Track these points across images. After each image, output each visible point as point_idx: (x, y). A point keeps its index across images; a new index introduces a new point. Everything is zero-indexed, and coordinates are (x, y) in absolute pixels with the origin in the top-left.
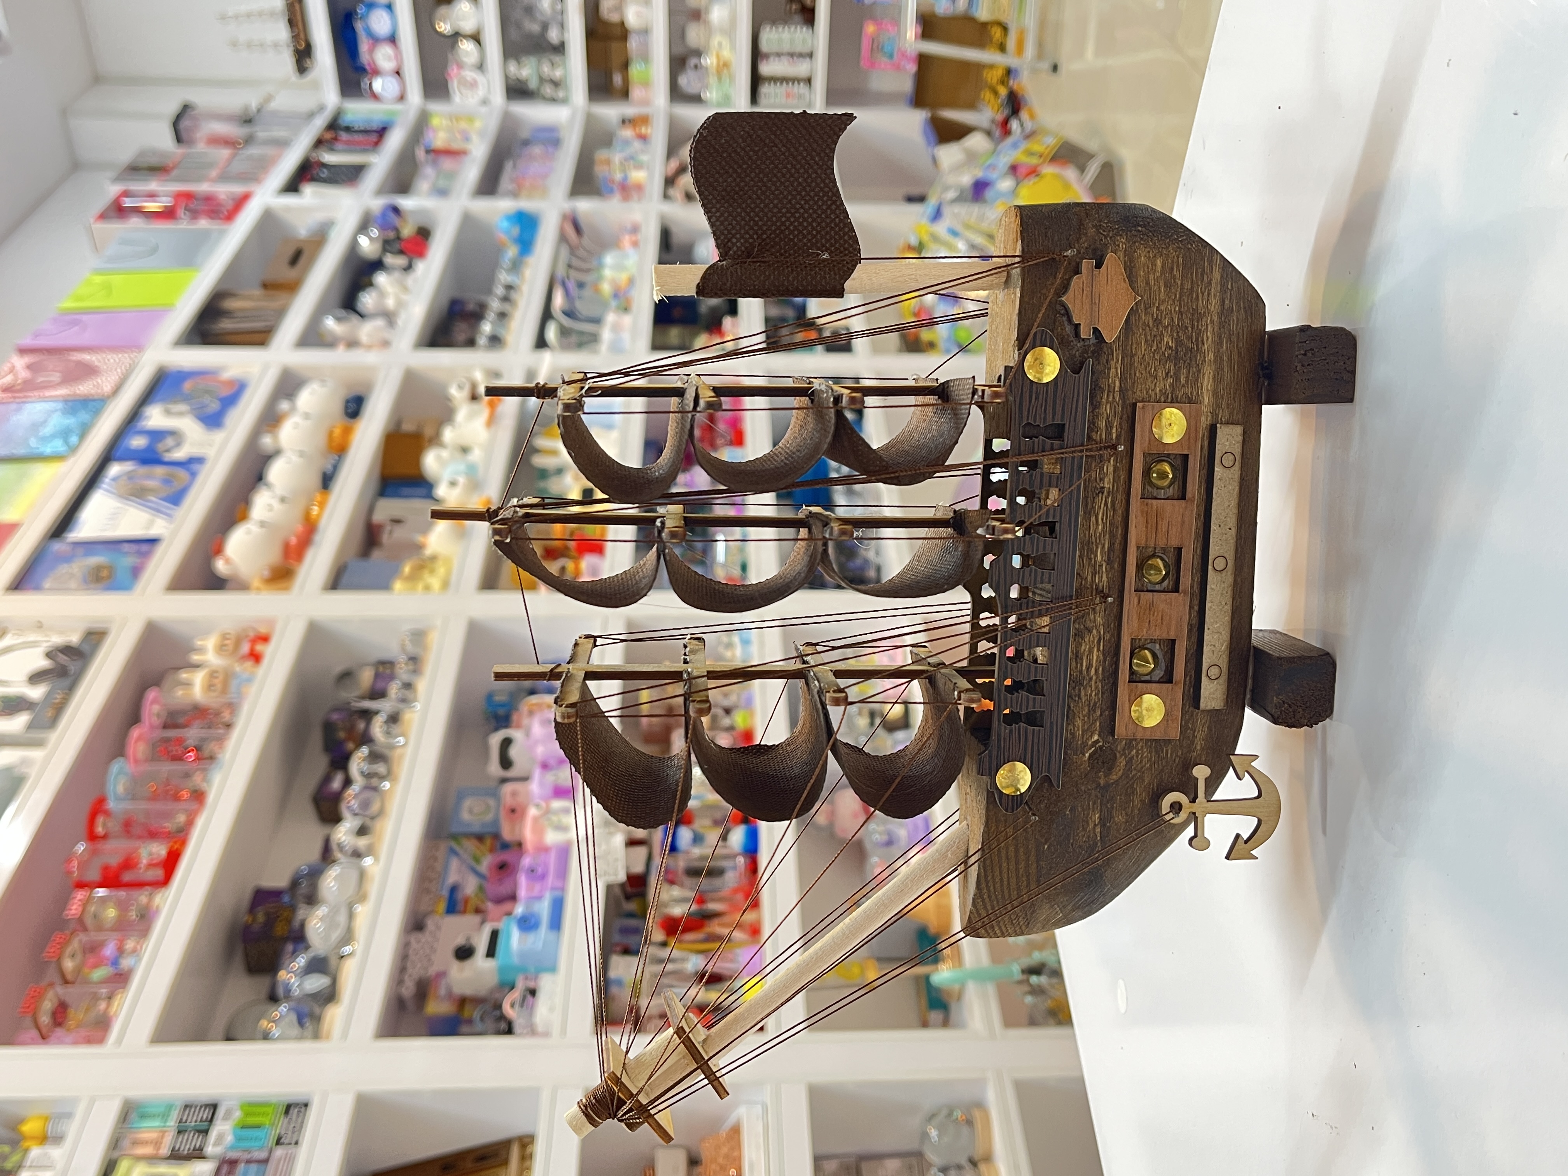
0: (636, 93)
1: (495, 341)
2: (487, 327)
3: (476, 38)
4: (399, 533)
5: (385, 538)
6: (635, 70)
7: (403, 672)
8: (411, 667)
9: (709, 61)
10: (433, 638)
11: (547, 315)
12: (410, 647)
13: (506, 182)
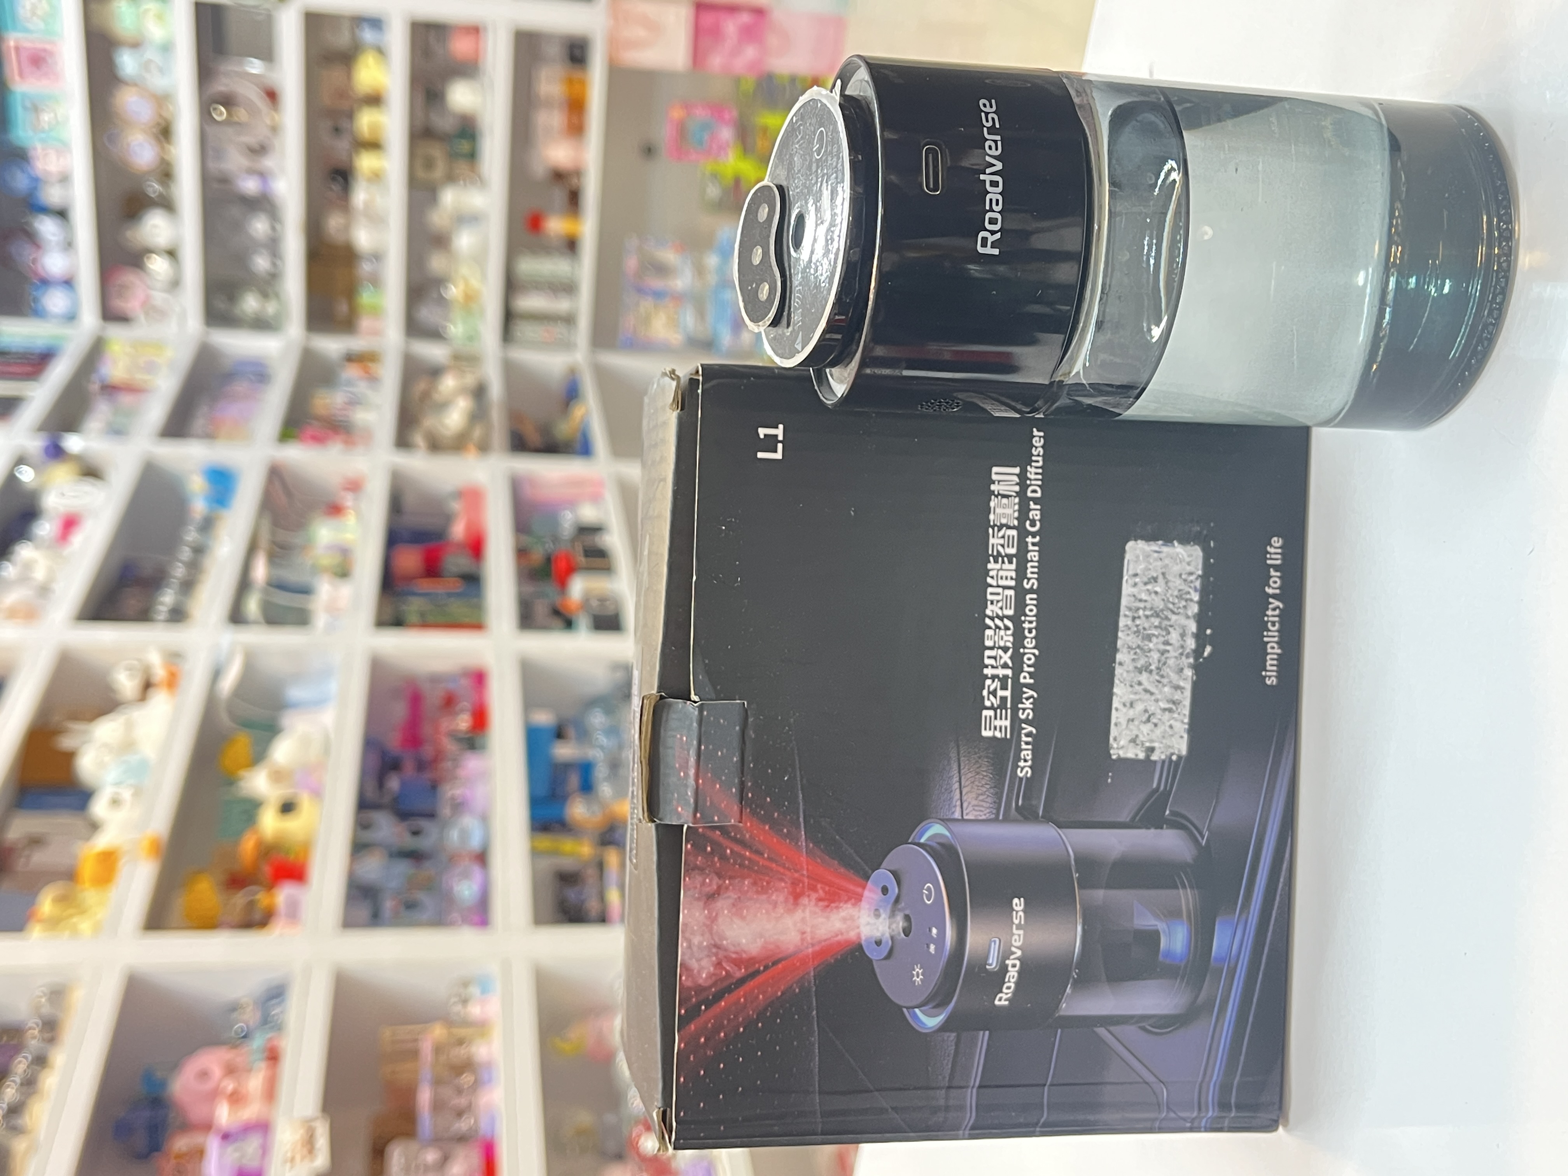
0: (365, 323)
1: (178, 615)
2: (167, 598)
3: (172, 254)
4: (39, 858)
5: (20, 864)
6: (366, 298)
7: (33, 1042)
8: (47, 1035)
9: (454, 292)
10: (78, 997)
11: (244, 585)
12: (46, 1010)
13: (199, 423)
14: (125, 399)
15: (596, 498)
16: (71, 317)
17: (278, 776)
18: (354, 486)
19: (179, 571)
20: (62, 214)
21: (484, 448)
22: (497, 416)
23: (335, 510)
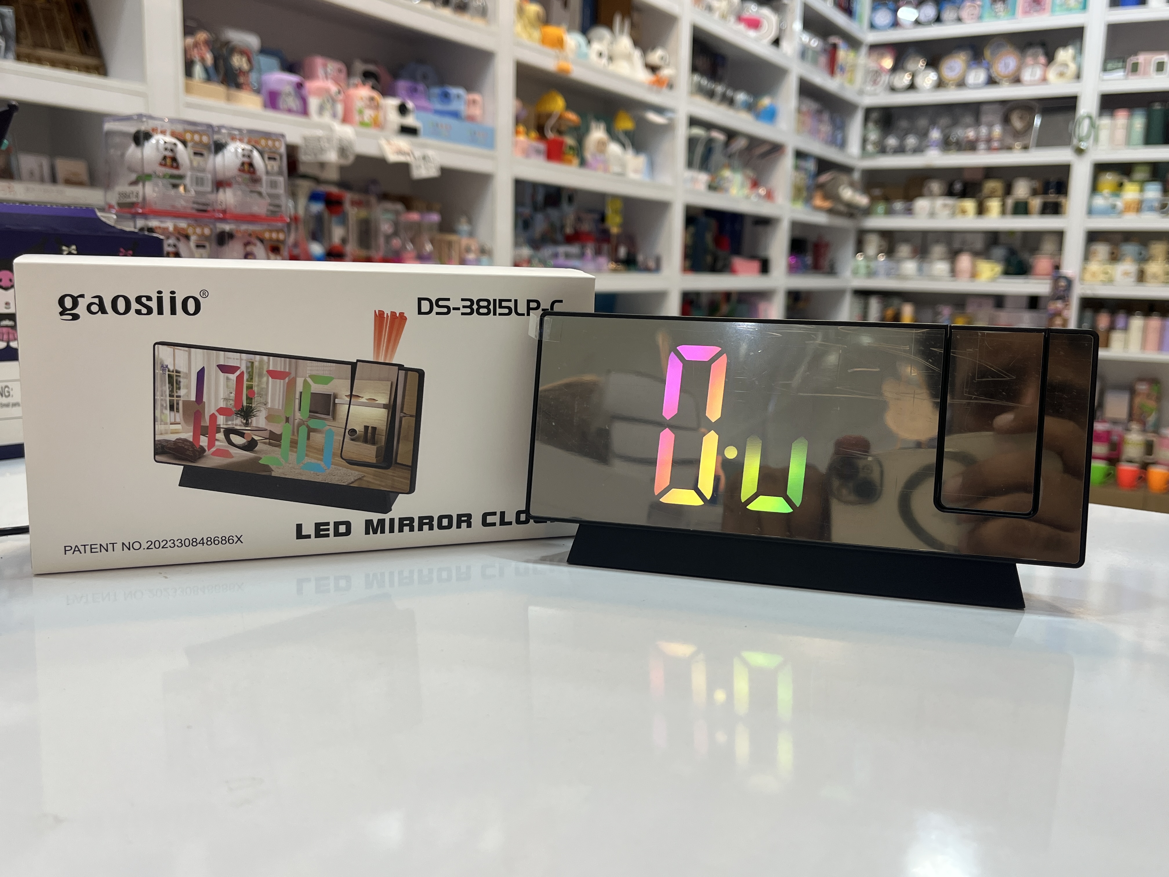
1: (697, 89)
2: (705, 83)
8: (459, 5)
10: (481, 23)
12: (474, 4)
13: (807, 104)
14: (823, 60)
16: (872, 26)
17: (601, 146)
18: (769, 196)
20: (938, 20)
23: (755, 184)
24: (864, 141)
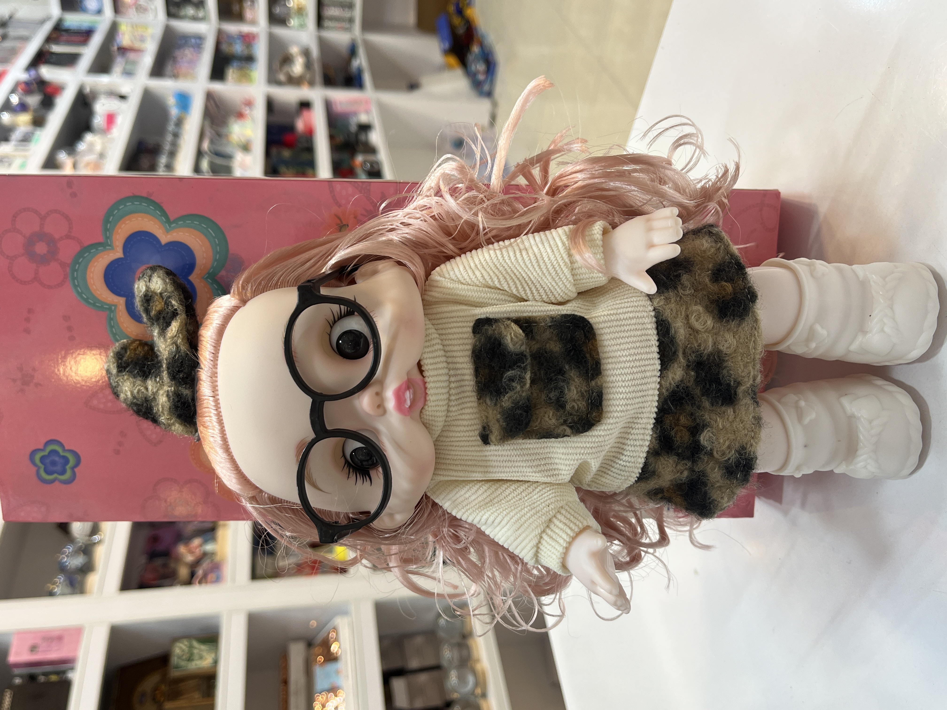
0: (248, 16)
1: (169, 169)
2: (163, 159)
9: (291, 5)
14: (131, 56)
15: (367, 112)
16: (99, 12)
18: (249, 103)
19: (167, 147)
21: (312, 84)
22: (317, 67)
23: (240, 115)
24: (195, 19)
